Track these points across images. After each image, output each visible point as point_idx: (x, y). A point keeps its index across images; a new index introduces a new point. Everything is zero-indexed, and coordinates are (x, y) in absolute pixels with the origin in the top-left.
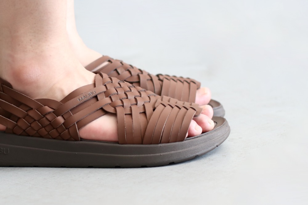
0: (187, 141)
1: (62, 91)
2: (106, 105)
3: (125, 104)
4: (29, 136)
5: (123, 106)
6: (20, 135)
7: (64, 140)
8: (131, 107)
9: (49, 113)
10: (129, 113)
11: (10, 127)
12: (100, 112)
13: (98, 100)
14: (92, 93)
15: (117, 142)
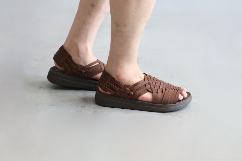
0: (177, 104)
1: (133, 82)
2: (149, 88)
3: (155, 88)
4: (120, 97)
5: (155, 89)
6: (117, 97)
7: (133, 100)
8: (157, 89)
9: (128, 90)
10: (157, 92)
11: (113, 94)
12: (146, 91)
13: (146, 86)
14: (144, 83)
15: (152, 102)
